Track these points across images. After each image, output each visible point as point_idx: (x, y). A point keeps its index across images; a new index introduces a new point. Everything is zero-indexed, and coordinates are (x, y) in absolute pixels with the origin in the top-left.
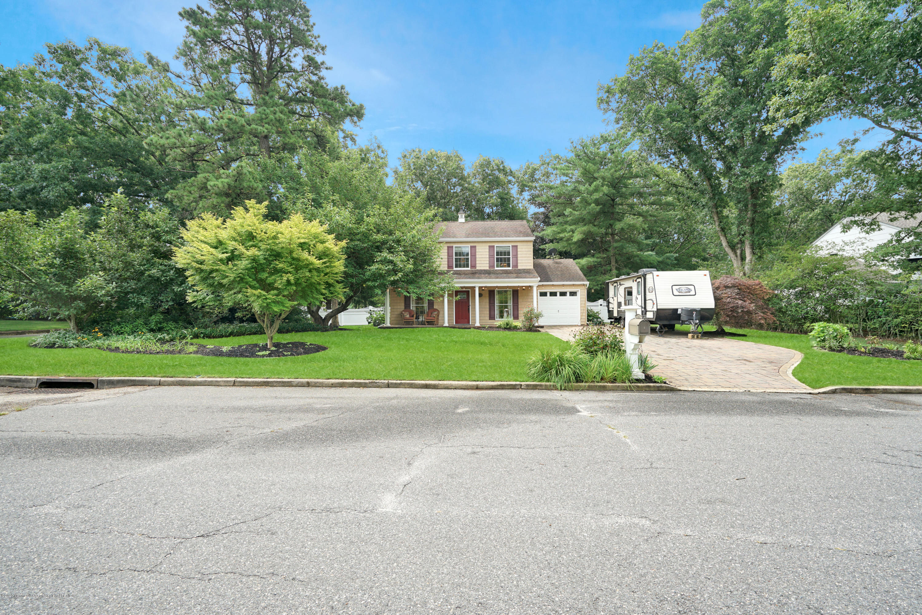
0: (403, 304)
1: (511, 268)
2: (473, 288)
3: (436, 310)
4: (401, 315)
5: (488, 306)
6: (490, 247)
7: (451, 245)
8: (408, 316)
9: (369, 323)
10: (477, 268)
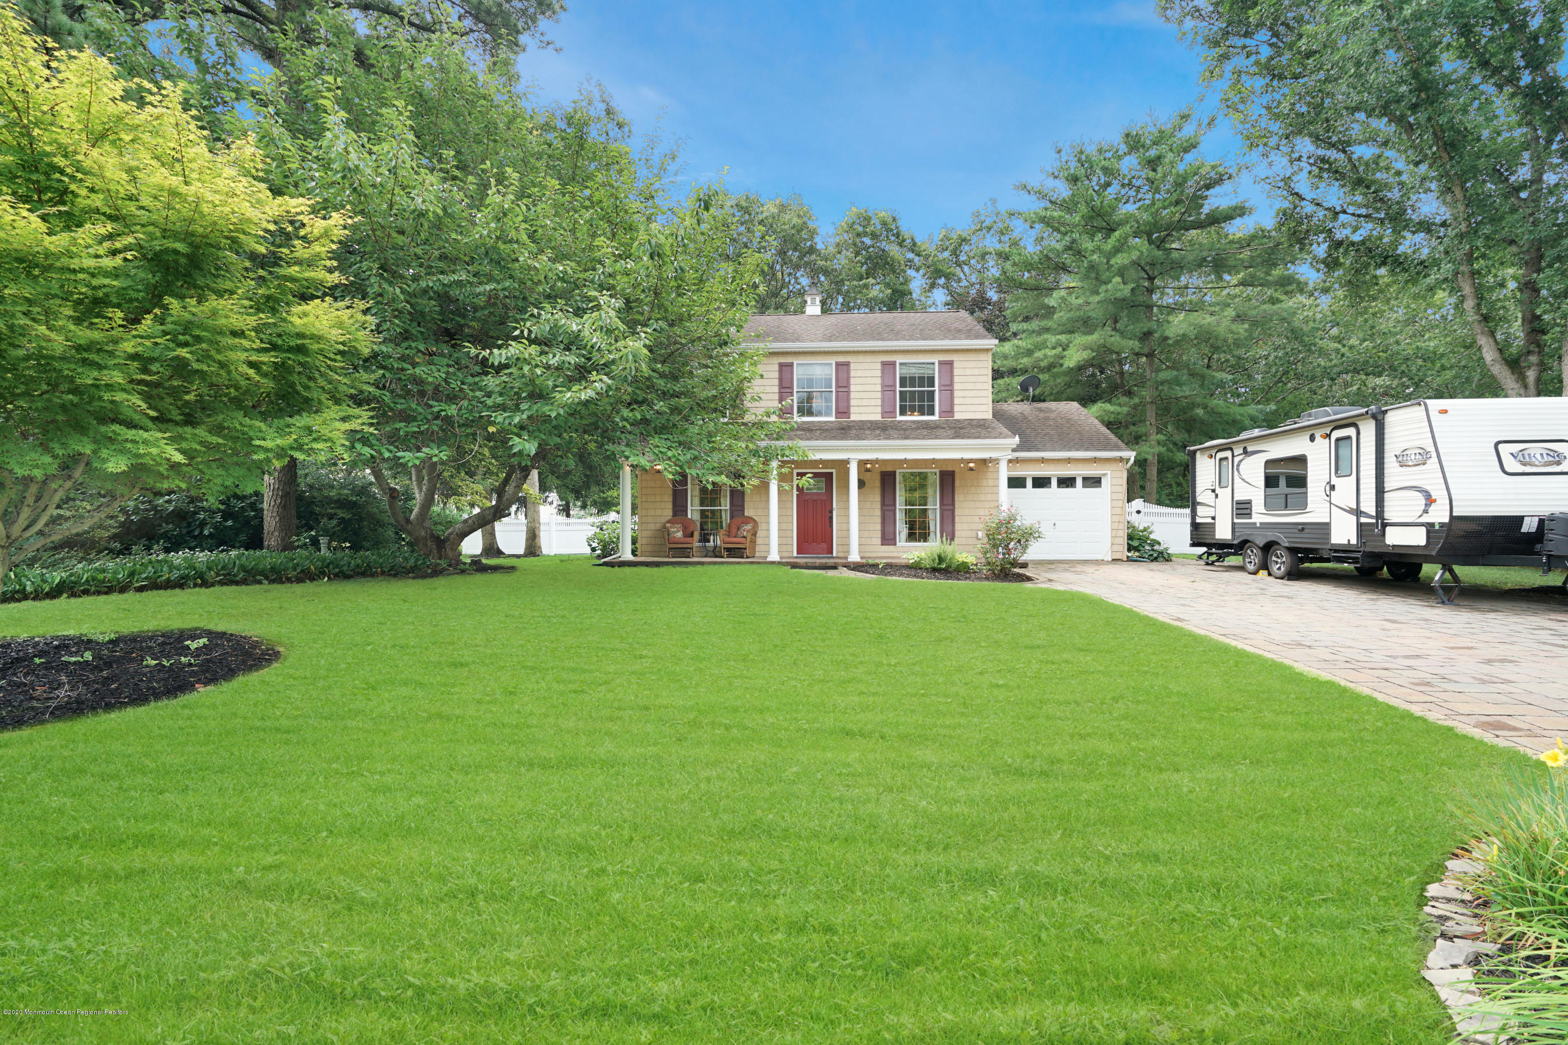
0: (670, 505)
1: (936, 417)
2: (843, 465)
3: (750, 520)
4: (664, 531)
5: (878, 512)
6: (884, 364)
7: (788, 360)
8: (680, 534)
9: (593, 550)
10: (853, 417)
